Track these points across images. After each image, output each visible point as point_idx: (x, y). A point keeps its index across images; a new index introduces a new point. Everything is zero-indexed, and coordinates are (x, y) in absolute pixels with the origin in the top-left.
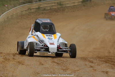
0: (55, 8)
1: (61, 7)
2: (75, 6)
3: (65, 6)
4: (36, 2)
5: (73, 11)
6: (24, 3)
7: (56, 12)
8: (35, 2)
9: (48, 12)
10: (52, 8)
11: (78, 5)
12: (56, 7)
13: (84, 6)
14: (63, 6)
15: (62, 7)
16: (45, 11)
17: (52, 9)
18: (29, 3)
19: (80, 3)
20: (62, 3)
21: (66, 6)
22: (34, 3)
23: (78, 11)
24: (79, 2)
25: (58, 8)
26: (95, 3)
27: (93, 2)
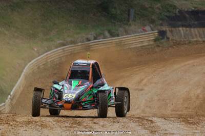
0: (112, 51)
2: (144, 47)
3: (128, 47)
5: (141, 55)
6: (63, 45)
8: (81, 42)
11: (148, 45)
13: (159, 46)
15: (123, 50)
18: (71, 44)
19: (152, 43)
20: (123, 44)
21: (131, 47)
22: (80, 44)
23: (148, 54)
24: (149, 40)
26: (174, 41)
27: (172, 40)
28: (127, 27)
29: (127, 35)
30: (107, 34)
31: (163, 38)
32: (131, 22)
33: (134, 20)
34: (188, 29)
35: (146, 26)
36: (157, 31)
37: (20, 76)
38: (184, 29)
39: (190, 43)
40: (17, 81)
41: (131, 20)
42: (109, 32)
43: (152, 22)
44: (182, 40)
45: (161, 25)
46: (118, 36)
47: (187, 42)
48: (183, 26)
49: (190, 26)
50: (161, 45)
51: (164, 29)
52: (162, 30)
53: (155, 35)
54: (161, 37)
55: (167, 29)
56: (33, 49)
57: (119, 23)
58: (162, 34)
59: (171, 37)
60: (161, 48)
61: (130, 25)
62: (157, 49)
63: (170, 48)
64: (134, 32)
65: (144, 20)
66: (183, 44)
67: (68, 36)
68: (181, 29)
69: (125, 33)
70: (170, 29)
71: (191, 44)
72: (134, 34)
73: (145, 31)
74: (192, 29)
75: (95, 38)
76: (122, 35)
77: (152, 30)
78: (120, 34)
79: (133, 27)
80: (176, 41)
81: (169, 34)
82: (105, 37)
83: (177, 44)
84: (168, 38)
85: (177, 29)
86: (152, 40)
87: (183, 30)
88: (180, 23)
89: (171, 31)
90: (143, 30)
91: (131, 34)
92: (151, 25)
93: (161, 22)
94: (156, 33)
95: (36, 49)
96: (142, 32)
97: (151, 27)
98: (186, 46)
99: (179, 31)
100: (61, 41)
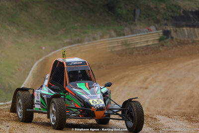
0: (119, 51)
1: (127, 48)
2: (149, 47)
3: (133, 47)
4: (90, 41)
5: (146, 54)
6: (71, 44)
8: (87, 41)
10: (113, 50)
11: (153, 45)
12: (120, 49)
13: (163, 45)
14: (131, 47)
15: (129, 49)
18: (78, 43)
19: (156, 42)
20: (128, 43)
21: (136, 46)
22: (86, 43)
23: (153, 53)
24: (154, 40)
26: (179, 41)
27: (176, 39)
28: (132, 27)
29: (132, 34)
30: (113, 33)
31: (168, 38)
32: (136, 21)
33: (139, 20)
34: (192, 29)
35: (151, 25)
36: (161, 31)
37: (28, 74)
38: (188, 28)
39: (193, 42)
40: (25, 79)
41: (136, 20)
42: (115, 31)
43: (157, 22)
44: (186, 39)
45: (166, 25)
46: (124, 35)
47: (190, 42)
48: (187, 26)
49: (194, 26)
50: (165, 44)
51: (169, 29)
52: (166, 29)
53: (159, 34)
54: (165, 37)
55: (172, 29)
56: (41, 48)
57: (125, 23)
58: (167, 33)
59: (175, 37)
60: (165, 48)
61: (136, 25)
62: (161, 49)
63: (174, 48)
64: (140, 32)
65: (149, 20)
66: (187, 44)
67: (76, 35)
68: (185, 29)
69: (130, 33)
70: (174, 29)
71: (194, 44)
72: (139, 33)
73: (150, 30)
74: (196, 29)
75: (102, 37)
76: (128, 35)
77: (157, 30)
78: (126, 34)
79: (138, 27)
80: (180, 40)
81: (173, 34)
82: (111, 37)
83: (182, 43)
84: (172, 38)
85: (181, 29)
86: (157, 39)
87: (187, 30)
88: (184, 23)
89: (176, 31)
90: (148, 29)
91: (136, 34)
92: (156, 25)
93: (165, 22)
94: (160, 32)
95: (44, 48)
96: (147, 32)
97: (155, 26)
98: (190, 46)
99: (183, 30)
100: (68, 40)
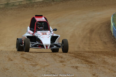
7: (25, 8)
9: (17, 7)
16: (14, 7)
17: (21, 5)
25: (27, 3)
